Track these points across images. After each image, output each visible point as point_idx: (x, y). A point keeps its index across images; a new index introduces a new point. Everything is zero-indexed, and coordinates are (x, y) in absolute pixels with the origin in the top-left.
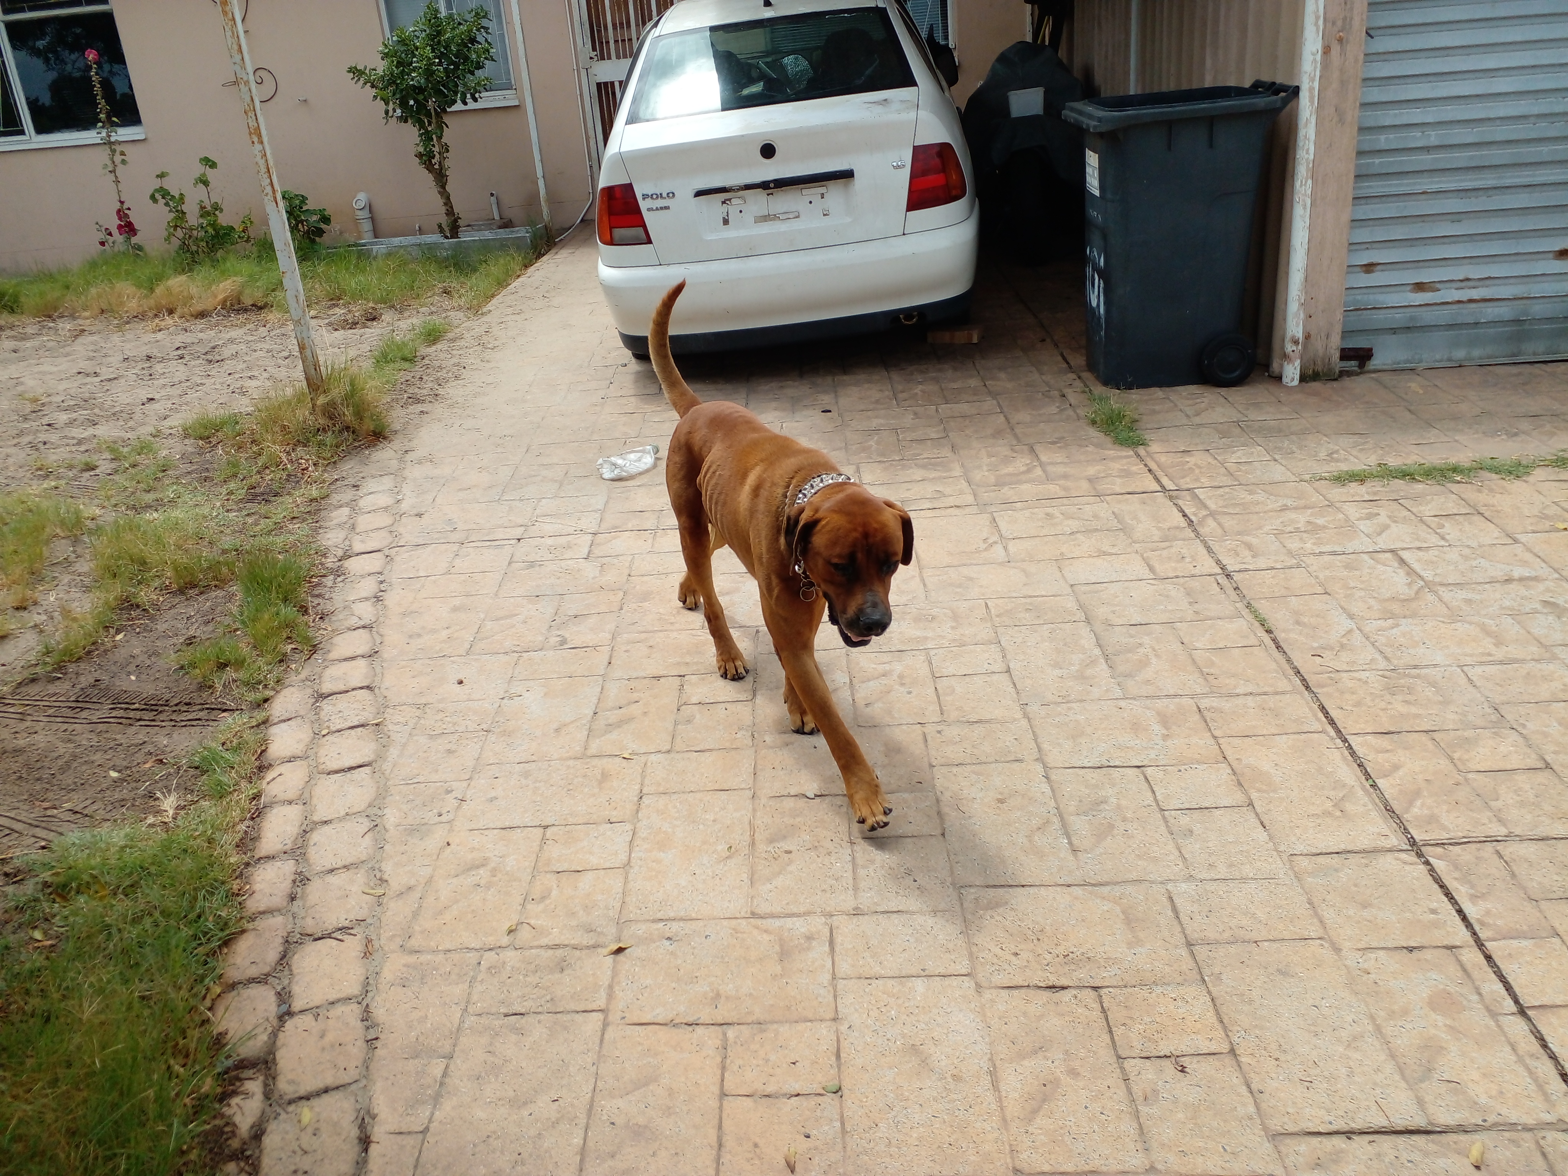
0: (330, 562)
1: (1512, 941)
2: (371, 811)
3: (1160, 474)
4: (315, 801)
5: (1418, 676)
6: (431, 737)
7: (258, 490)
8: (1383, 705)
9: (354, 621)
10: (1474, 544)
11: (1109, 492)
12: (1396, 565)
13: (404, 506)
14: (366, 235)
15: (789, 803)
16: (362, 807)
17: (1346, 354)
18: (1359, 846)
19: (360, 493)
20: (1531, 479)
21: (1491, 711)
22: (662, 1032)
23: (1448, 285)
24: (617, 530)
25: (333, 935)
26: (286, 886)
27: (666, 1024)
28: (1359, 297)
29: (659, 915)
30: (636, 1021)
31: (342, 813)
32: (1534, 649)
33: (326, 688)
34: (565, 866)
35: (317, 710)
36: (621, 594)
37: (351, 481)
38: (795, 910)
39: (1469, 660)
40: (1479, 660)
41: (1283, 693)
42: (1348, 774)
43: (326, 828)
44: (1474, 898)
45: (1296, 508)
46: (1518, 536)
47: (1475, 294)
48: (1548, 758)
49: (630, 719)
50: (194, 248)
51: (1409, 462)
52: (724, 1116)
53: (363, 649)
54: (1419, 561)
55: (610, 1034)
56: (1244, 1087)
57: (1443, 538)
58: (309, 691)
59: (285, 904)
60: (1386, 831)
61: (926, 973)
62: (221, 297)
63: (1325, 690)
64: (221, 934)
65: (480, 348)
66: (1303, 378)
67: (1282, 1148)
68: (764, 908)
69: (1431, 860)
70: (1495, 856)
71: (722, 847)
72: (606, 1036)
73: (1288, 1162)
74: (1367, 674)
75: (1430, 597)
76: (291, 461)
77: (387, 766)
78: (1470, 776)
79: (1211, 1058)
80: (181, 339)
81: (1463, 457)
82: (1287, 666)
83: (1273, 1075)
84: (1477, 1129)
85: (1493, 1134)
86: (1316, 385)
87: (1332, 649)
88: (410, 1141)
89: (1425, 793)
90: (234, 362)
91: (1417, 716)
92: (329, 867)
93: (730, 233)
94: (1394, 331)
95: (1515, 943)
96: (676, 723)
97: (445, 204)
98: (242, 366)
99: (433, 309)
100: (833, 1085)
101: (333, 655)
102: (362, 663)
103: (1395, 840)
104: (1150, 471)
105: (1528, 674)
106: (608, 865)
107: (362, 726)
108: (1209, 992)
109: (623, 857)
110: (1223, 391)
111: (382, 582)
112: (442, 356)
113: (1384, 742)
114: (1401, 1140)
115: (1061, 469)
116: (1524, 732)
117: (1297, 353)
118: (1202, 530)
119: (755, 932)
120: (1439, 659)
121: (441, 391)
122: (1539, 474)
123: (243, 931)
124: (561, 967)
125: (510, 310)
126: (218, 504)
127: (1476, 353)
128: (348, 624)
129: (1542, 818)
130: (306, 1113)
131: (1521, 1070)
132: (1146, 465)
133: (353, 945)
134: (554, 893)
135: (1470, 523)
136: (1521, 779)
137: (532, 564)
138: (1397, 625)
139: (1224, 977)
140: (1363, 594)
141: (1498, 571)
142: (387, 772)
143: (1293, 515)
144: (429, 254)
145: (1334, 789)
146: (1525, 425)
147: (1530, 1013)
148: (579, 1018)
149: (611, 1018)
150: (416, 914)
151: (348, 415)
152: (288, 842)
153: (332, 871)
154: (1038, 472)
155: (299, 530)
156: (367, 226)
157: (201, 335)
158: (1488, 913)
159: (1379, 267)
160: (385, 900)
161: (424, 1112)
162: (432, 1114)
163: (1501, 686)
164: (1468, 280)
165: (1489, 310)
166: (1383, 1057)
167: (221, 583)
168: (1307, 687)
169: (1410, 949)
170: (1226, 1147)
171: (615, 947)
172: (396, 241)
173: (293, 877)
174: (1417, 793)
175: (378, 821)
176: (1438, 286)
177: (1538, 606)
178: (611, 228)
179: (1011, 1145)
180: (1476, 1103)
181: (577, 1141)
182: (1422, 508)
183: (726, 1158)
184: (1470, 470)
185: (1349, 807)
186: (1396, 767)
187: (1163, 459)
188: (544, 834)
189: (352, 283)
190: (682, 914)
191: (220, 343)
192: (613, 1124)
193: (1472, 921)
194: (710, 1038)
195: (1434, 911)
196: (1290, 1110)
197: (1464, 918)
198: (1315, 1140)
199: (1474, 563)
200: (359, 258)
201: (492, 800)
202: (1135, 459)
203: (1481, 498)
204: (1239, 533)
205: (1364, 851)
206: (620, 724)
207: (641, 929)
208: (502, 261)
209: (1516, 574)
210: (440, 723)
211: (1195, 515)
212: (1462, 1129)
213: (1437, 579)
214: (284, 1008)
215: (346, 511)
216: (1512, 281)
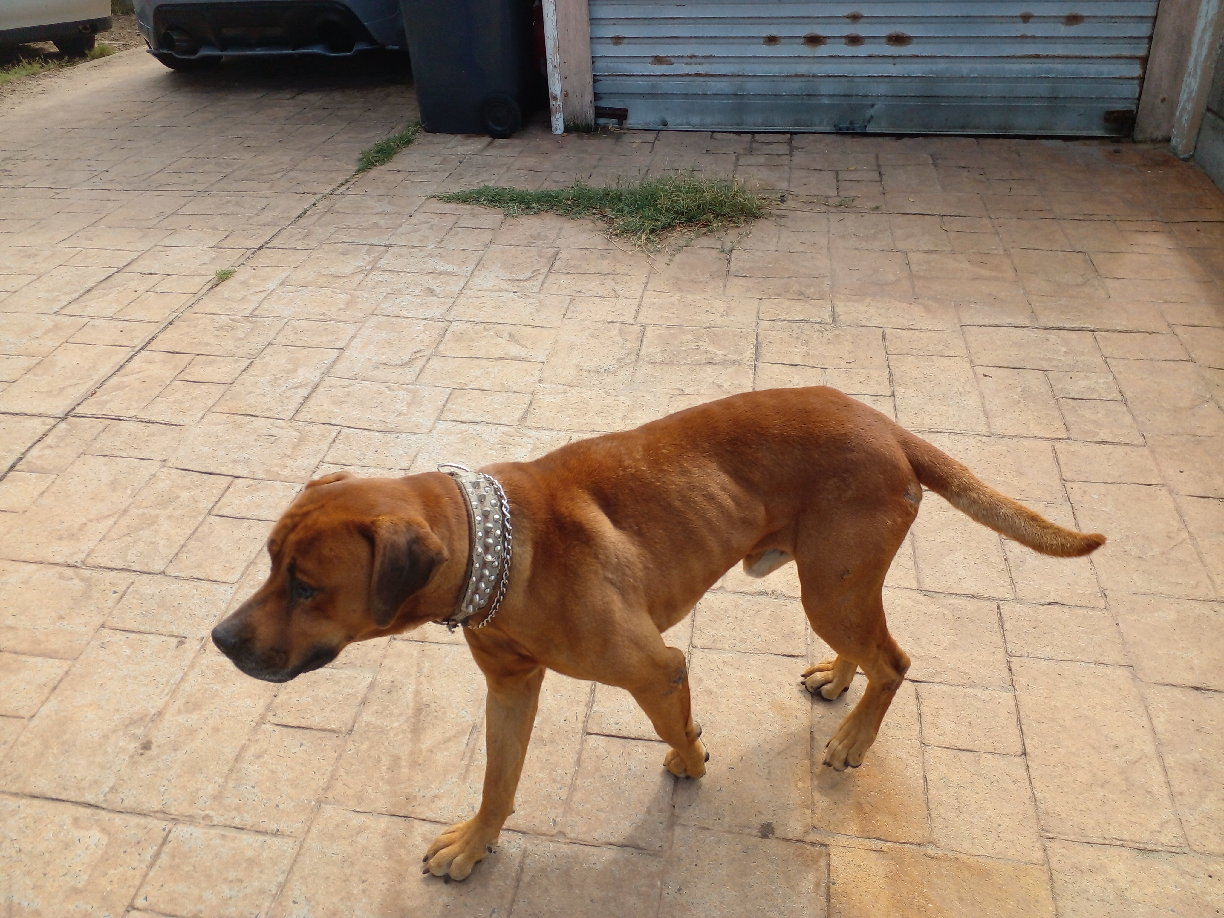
3: (350, 183)
10: (452, 248)
17: (600, 112)
23: (680, 60)
28: (611, 65)
46: (492, 246)
47: (701, 69)
54: (394, 254)
57: (440, 242)
66: (568, 129)
86: (571, 136)
94: (643, 95)
104: (347, 180)
117: (557, 108)
118: (301, 221)
127: (708, 120)
132: (353, 177)
135: (478, 235)
159: (625, 41)
164: (693, 56)
165: (713, 84)
176: (673, 60)
182: (466, 222)
187: (373, 174)
199: (427, 259)
209: (441, 269)
213: (383, 267)
216: (731, 60)
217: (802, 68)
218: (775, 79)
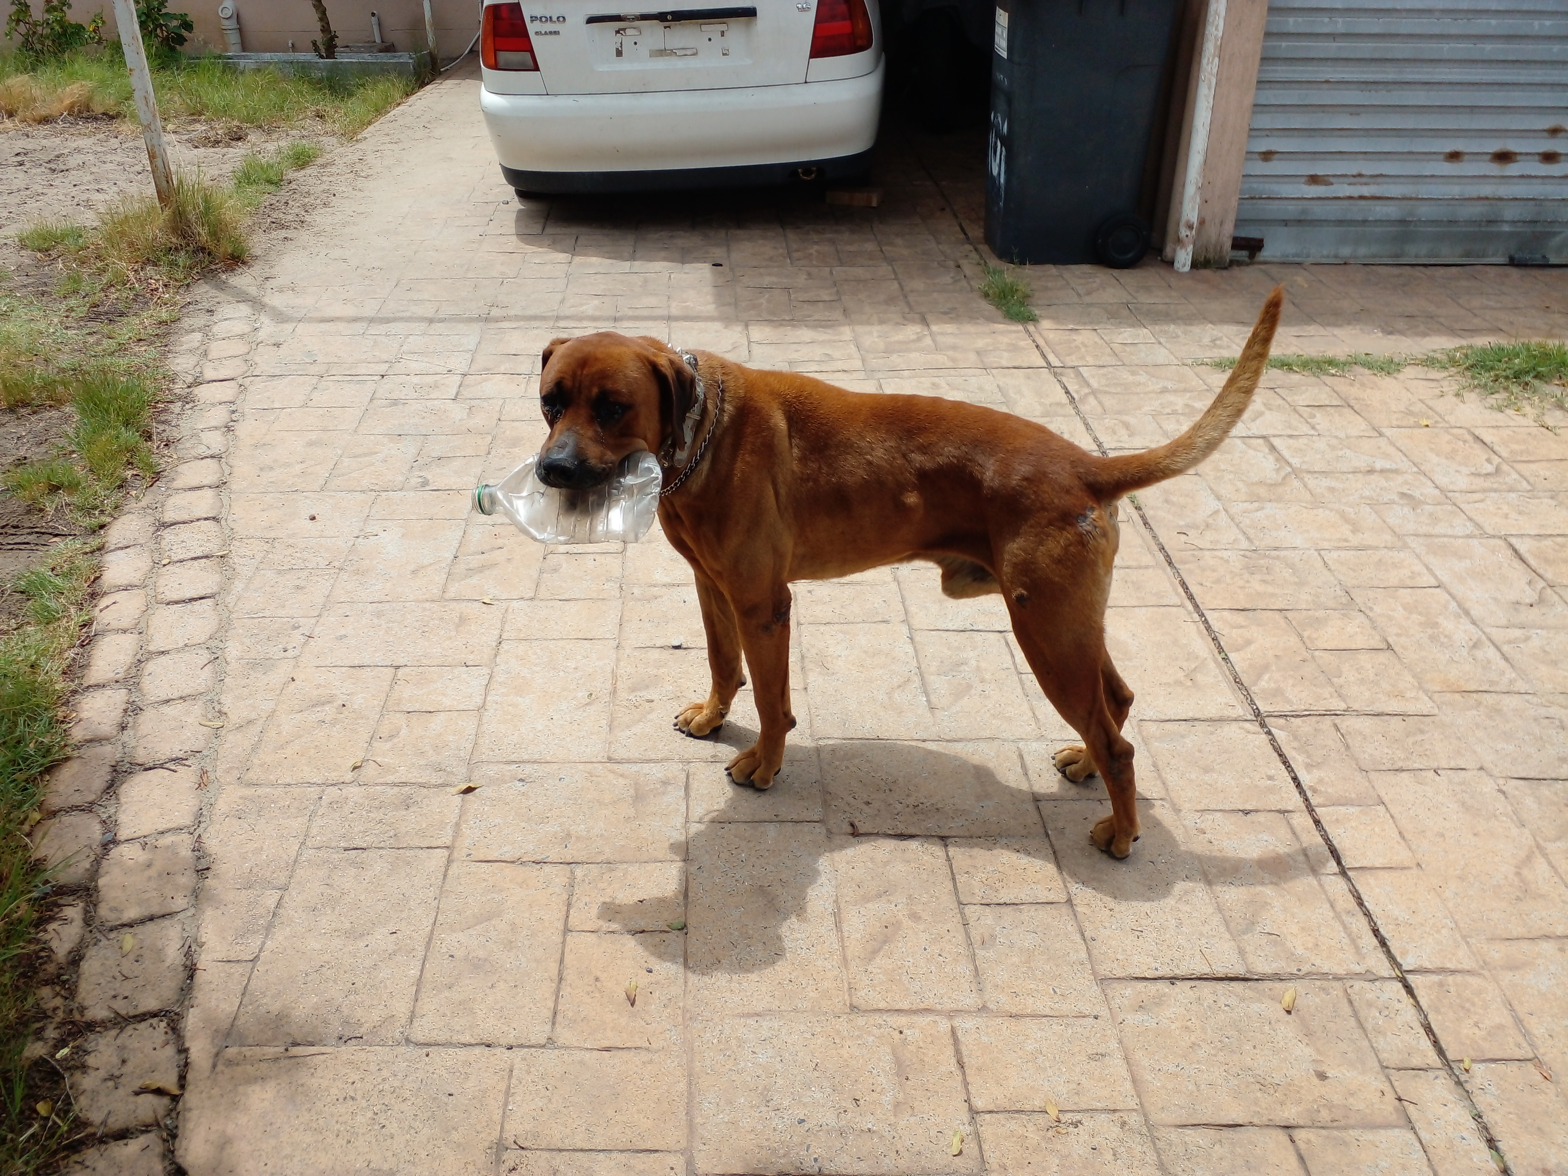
0: (179, 388)
1: (1340, 808)
2: (212, 644)
3: (1046, 350)
4: (151, 631)
5: (1278, 558)
6: (279, 572)
7: (101, 309)
8: (1241, 583)
9: (202, 450)
10: (1342, 435)
11: (995, 365)
12: (1267, 450)
13: (262, 335)
14: (233, 48)
15: (655, 654)
16: (203, 640)
17: (1238, 243)
18: (1207, 715)
19: (214, 318)
20: (1401, 376)
21: (1343, 593)
22: (508, 869)
23: (1342, 180)
24: (488, 372)
25: (167, 765)
26: (116, 715)
27: (513, 862)
28: (1255, 186)
29: (513, 757)
30: (482, 858)
31: (181, 644)
32: (1388, 537)
33: (169, 516)
34: (417, 707)
35: (158, 539)
36: (490, 438)
37: (207, 306)
38: (653, 757)
39: (1326, 545)
40: (1336, 544)
41: (1147, 567)
42: (1202, 647)
43: (163, 658)
44: (1309, 767)
45: (1175, 391)
46: (1384, 430)
47: (1366, 191)
48: (1390, 640)
49: (494, 565)
50: (38, 47)
51: (1288, 352)
52: (567, 950)
53: (211, 479)
54: (1289, 448)
55: (454, 870)
56: (1078, 935)
57: (1313, 428)
58: (150, 519)
59: (115, 733)
60: (1233, 702)
61: (779, 818)
62: (67, 102)
63: (1187, 566)
64: (41, 761)
65: (352, 175)
66: (1195, 265)
67: (1108, 991)
68: (620, 753)
69: (1273, 730)
70: (1333, 729)
71: (582, 694)
72: (450, 872)
73: (1114, 1004)
74: (1229, 553)
75: (1296, 483)
76: (139, 280)
77: (230, 599)
78: (1317, 653)
79: (1048, 907)
80: (21, 144)
81: (1339, 352)
82: (1152, 542)
83: (1107, 925)
84: (1292, 977)
85: (1306, 982)
86: (1206, 273)
87: (1197, 527)
88: (238, 969)
89: (1274, 668)
90: (81, 173)
91: (1273, 595)
92: (165, 697)
93: (623, 66)
94: (1286, 223)
95: (1342, 809)
96: (541, 572)
97: (321, 19)
98: (90, 178)
99: (305, 133)
100: (678, 923)
101: (178, 483)
102: (209, 493)
103: (1242, 710)
104: (1037, 346)
105: (1380, 560)
106: (462, 707)
107: (207, 557)
108: (1052, 846)
109: (479, 700)
110: (1116, 272)
111: (233, 412)
112: (311, 181)
113: (1239, 618)
114: (1220, 985)
115: (950, 340)
116: (1371, 614)
117: (1191, 239)
118: (1082, 408)
119: (611, 776)
120: (1299, 542)
121: (308, 218)
122: (1409, 372)
123: (67, 759)
124: (407, 804)
125: (387, 139)
126: (56, 320)
127: (1362, 251)
128: (194, 452)
129: (1380, 696)
130: (128, 940)
131: (1337, 925)
132: (1034, 341)
133: (186, 776)
134: (403, 732)
135: (1340, 415)
136: (1364, 658)
137: (395, 402)
138: (1262, 508)
139: (1067, 831)
140: (1232, 476)
141: (1362, 462)
142: (231, 605)
143: (1171, 398)
144: (303, 71)
145: (1187, 660)
146: (1400, 324)
147: (1350, 873)
148: (423, 854)
149: (455, 855)
150: (255, 748)
151: (203, 234)
152: (120, 670)
153: (168, 701)
154: (928, 341)
155: (146, 353)
156: (233, 38)
157: (44, 142)
158: (1321, 781)
159: (1276, 156)
160: (223, 732)
161: (255, 942)
162: (264, 943)
163: (1354, 571)
164: (1360, 175)
165: (1378, 208)
166: (1211, 910)
167: (57, 403)
168: (1170, 563)
169: (1246, 813)
170: (1057, 990)
171: (464, 786)
172: (267, 56)
173: (124, 706)
174: (1266, 668)
175: (219, 653)
176: (1332, 180)
177: (1396, 498)
178: (496, 51)
179: (849, 983)
180: (1293, 954)
181: (414, 972)
182: (1296, 398)
183: (566, 991)
184: (1345, 364)
185: (1199, 677)
186: (1248, 643)
187: (1051, 336)
188: (395, 675)
189: (216, 97)
190: (536, 757)
191: (66, 151)
192: (452, 956)
193: (1305, 788)
194: (558, 876)
195: (1270, 778)
196: (1119, 957)
197: (1298, 785)
198: (1141, 985)
199: (1340, 453)
200: (224, 72)
201: (342, 637)
202: (1024, 335)
203: (1354, 391)
204: (1119, 412)
205: (1211, 720)
206: (482, 569)
207: (492, 771)
208: (381, 87)
209: (1378, 466)
210: (290, 558)
211: (1077, 392)
212: (1278, 978)
213: (1304, 467)
214: (109, 836)
215: (198, 336)
216: (1402, 180)
217: (1487, 190)
218: (1452, 202)
